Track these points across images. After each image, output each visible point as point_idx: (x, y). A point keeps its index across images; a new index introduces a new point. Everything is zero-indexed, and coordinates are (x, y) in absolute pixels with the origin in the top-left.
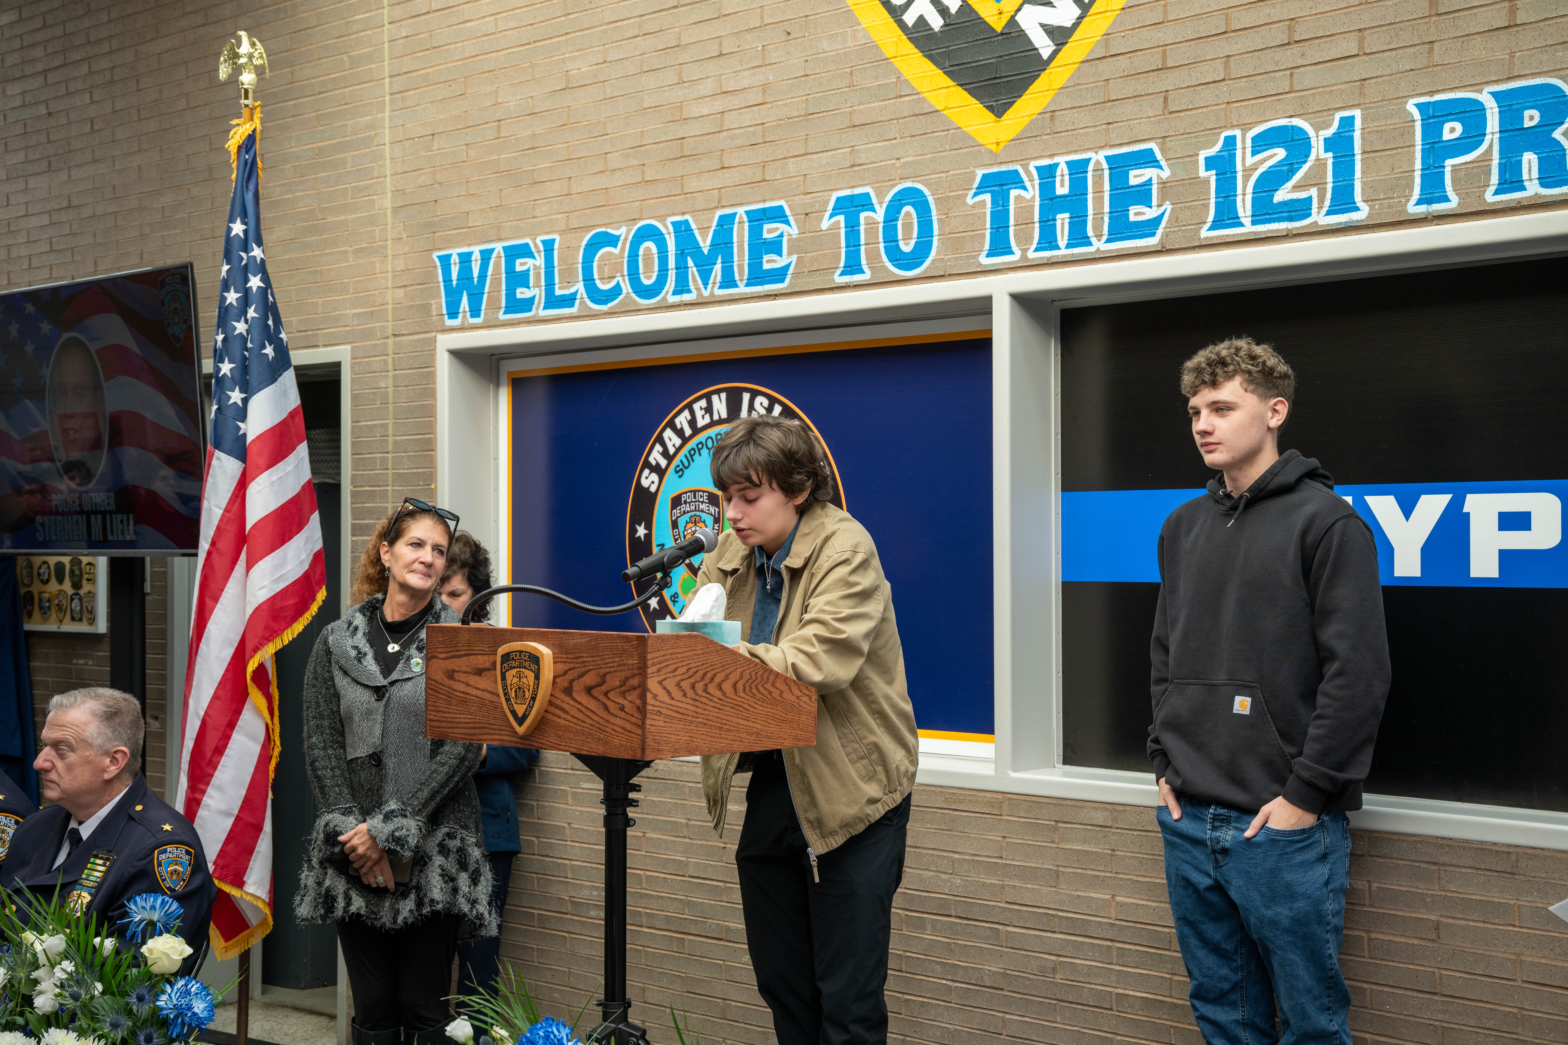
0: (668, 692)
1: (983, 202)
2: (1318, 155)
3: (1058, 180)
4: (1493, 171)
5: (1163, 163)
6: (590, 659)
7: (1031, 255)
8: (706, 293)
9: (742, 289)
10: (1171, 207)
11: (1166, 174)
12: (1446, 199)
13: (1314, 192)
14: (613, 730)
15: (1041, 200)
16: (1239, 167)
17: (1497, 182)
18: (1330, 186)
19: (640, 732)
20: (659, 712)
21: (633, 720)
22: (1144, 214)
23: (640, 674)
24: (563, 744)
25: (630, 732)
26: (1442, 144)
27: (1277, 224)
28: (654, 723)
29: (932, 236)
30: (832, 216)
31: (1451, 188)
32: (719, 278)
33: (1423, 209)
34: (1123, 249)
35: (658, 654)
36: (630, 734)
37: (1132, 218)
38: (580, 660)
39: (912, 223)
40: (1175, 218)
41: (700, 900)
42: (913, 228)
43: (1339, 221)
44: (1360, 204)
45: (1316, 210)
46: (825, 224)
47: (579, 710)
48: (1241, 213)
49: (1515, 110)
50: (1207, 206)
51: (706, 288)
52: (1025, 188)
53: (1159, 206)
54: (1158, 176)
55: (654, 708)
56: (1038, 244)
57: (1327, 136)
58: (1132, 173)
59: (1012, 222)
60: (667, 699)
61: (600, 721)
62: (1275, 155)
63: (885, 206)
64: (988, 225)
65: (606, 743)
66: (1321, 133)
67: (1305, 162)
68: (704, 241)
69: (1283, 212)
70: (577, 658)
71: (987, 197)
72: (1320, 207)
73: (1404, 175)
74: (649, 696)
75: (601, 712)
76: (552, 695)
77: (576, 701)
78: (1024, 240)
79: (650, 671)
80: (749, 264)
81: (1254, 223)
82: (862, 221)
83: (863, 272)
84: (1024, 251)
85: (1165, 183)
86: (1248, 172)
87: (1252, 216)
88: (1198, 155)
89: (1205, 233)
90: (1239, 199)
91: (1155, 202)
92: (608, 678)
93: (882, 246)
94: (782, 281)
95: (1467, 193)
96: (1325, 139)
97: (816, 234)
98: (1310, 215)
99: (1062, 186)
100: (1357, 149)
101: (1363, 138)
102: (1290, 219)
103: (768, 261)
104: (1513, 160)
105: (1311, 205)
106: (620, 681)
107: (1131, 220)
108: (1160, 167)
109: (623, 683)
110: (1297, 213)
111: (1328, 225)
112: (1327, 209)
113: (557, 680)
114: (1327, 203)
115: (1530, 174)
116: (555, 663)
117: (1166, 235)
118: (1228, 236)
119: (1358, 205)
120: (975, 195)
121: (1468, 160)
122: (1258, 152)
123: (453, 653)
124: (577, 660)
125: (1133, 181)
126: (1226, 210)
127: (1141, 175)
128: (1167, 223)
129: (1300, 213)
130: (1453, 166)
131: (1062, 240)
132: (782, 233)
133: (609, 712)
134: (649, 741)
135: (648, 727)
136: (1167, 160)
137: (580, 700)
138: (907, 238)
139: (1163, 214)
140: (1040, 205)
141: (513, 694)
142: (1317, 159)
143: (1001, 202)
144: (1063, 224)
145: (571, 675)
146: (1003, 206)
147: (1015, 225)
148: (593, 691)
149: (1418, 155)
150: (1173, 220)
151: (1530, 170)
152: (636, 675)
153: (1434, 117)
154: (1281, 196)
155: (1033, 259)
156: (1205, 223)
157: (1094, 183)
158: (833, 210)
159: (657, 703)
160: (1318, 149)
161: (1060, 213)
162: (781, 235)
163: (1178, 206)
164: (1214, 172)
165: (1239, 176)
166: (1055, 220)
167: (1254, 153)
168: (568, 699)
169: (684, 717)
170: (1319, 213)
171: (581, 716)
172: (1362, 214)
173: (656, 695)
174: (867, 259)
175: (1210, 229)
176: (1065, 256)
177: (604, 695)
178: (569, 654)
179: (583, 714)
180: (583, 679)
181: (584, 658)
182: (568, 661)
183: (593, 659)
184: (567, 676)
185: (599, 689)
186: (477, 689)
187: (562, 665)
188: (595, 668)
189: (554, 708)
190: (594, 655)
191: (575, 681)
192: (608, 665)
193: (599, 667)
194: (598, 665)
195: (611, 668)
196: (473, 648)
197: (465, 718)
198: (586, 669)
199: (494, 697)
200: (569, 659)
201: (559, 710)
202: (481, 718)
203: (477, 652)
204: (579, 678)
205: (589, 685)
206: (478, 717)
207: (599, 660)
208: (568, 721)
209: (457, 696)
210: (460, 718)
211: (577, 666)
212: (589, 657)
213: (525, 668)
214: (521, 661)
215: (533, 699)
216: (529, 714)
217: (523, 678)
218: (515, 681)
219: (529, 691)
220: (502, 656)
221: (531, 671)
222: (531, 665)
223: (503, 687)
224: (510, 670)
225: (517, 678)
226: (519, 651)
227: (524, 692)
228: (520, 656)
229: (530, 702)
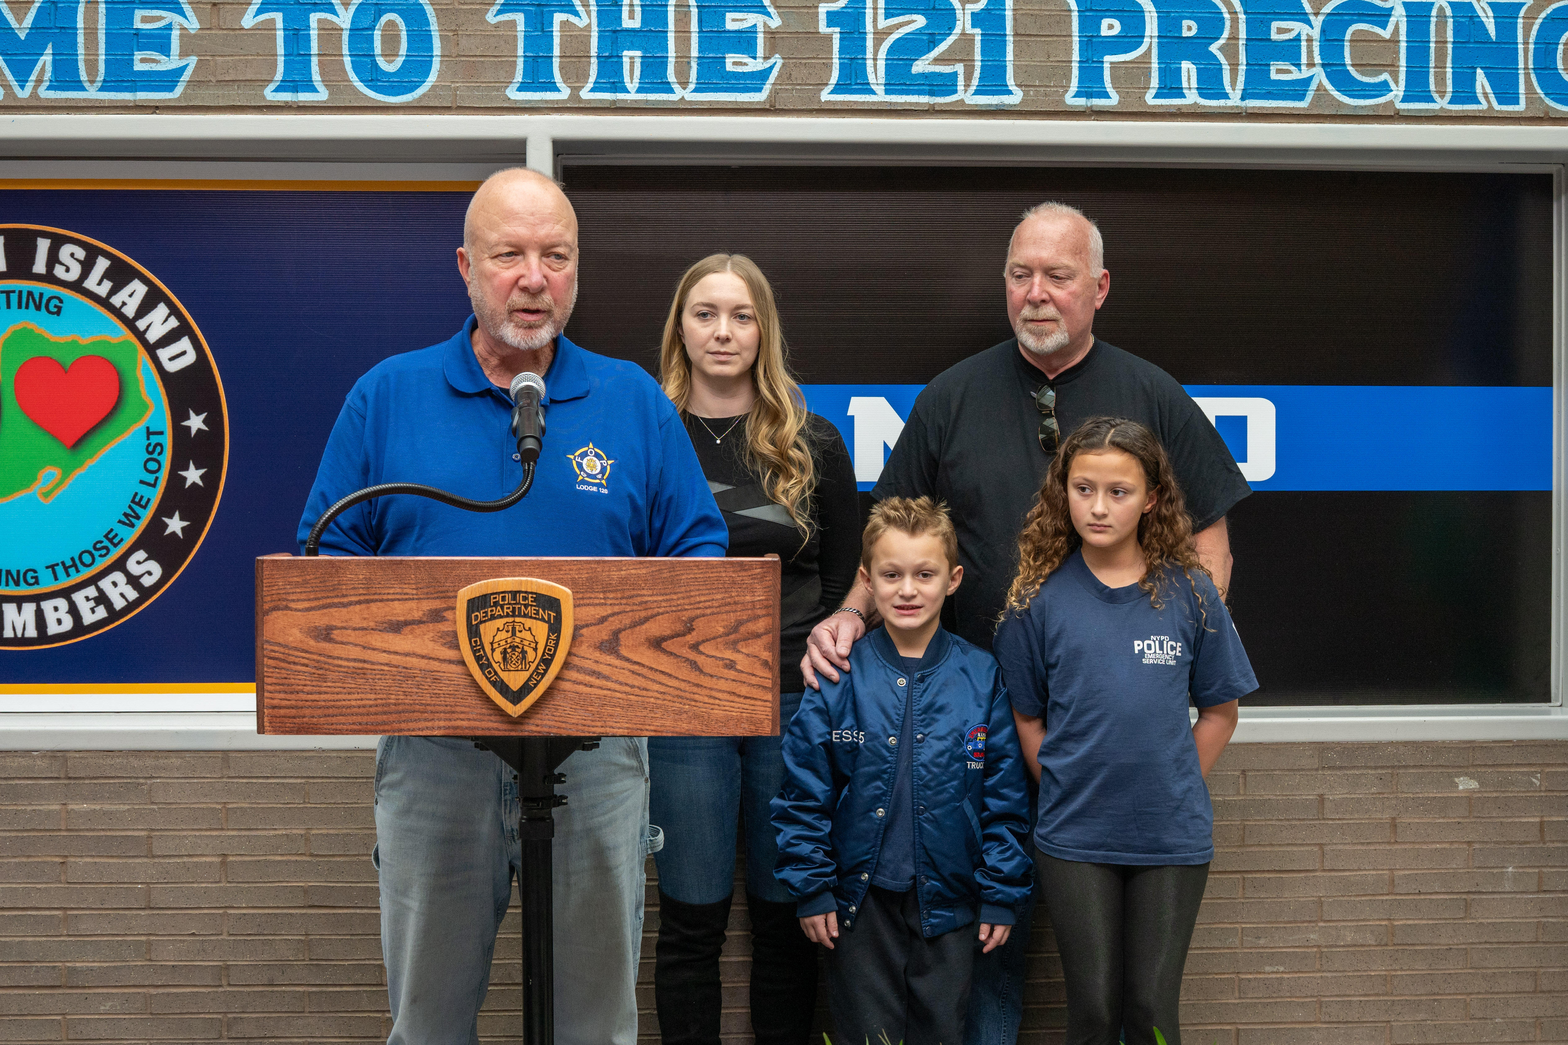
1: (513, 24)
2: (964, 29)
3: (625, 10)
4: (1153, 74)
5: (771, 10)
6: (660, 598)
7: (586, 94)
8: (23, 94)
9: (92, 94)
10: (782, 61)
11: (775, 22)
12: (1106, 95)
13: (960, 68)
14: (711, 696)
15: (600, 32)
16: (869, 28)
17: (1157, 86)
18: (978, 64)
21: (756, 680)
22: (746, 64)
23: (768, 615)
25: (747, 698)
26: (1100, 40)
27: (916, 96)
29: (432, 56)
30: (259, 12)
31: (1110, 85)
32: (48, 75)
33: (1082, 102)
34: (718, 102)
36: (748, 701)
37: (729, 67)
38: (638, 600)
39: (398, 36)
40: (785, 75)
41: (17, 939)
42: (399, 42)
43: (989, 102)
44: (1012, 87)
45: (963, 88)
46: (249, 21)
47: (633, 672)
48: (871, 78)
49: (1173, 18)
50: (829, 66)
51: (22, 87)
52: (576, 14)
53: (766, 58)
54: (765, 24)
56: (595, 83)
57: (975, 11)
58: (729, 16)
59: (556, 52)
61: (682, 685)
62: (914, 21)
63: (352, 9)
64: (520, 52)
65: (695, 717)
66: (968, 6)
67: (950, 34)
68: (20, 21)
69: (923, 84)
70: (631, 597)
71: (519, 18)
72: (967, 86)
73: (1061, 64)
76: (571, 654)
77: (628, 660)
78: (575, 76)
80: (106, 61)
81: (887, 92)
82: (313, 23)
83: (315, 90)
84: (575, 90)
85: (773, 33)
86: (880, 36)
87: (886, 85)
88: (817, 7)
89: (826, 96)
90: (870, 63)
91: (760, 52)
92: (699, 623)
93: (347, 60)
94: (171, 89)
95: (1128, 92)
96: (972, 14)
97: (231, 33)
98: (955, 92)
99: (632, 16)
100: (1009, 30)
101: (1015, 19)
102: (932, 93)
103: (143, 61)
104: (1173, 66)
105: (956, 81)
106: (725, 627)
107: (728, 69)
108: (768, 14)
109: (735, 629)
110: (940, 88)
111: (977, 105)
112: (975, 88)
113: (584, 631)
114: (975, 82)
115: (1189, 83)
116: (576, 606)
117: (774, 93)
118: (855, 102)
119: (1010, 88)
120: (499, 12)
121: (1127, 60)
122: (893, 16)
123: (329, 601)
124: (630, 601)
125: (730, 26)
126: (853, 75)
127: (741, 20)
128: (777, 79)
129: (944, 88)
130: (1111, 63)
131: (632, 81)
132: (171, 24)
133: (701, 671)
136: (776, 7)
137: (636, 659)
138: (390, 53)
139: (771, 68)
140: (599, 37)
141: (498, 656)
142: (963, 34)
143: (539, 26)
144: (632, 64)
145: (615, 623)
146: (543, 31)
147: (560, 57)
148: (664, 645)
149: (1076, 47)
150: (785, 77)
151: (1189, 79)
152: (760, 617)
153: (1091, 10)
154: (920, 66)
155: (589, 101)
156: (827, 84)
157: (677, 20)
158: (262, 4)
160: (964, 23)
161: (628, 50)
162: (169, 27)
163: (791, 61)
164: (838, 29)
165: (870, 38)
166: (622, 57)
167: (887, 16)
168: (609, 659)
170: (966, 91)
171: (638, 682)
172: (1015, 98)
174: (322, 74)
175: (832, 92)
176: (636, 101)
177: (690, 648)
178: (610, 591)
179: (644, 677)
180: (644, 627)
181: (644, 595)
182: (609, 602)
183: (668, 597)
184: (606, 624)
185: (679, 639)
186: (396, 653)
187: (598, 608)
188: (668, 609)
189: (578, 671)
190: (668, 591)
191: (624, 630)
192: (701, 605)
193: (679, 608)
194: (678, 605)
195: (706, 608)
196: (378, 592)
197: (362, 700)
198: (650, 613)
199: (432, 662)
200: (613, 598)
201: (589, 674)
202: (402, 697)
203: (390, 597)
204: (635, 626)
205: (658, 634)
206: (393, 697)
207: (678, 599)
208: (609, 690)
209: (340, 666)
210: (349, 700)
211: (628, 608)
212: (657, 595)
213: (525, 616)
214: (517, 606)
215: (547, 662)
216: (536, 685)
217: (520, 631)
218: (503, 635)
219: (535, 649)
220: (469, 601)
221: (543, 620)
222: (541, 611)
223: (472, 647)
224: (490, 620)
225: (507, 631)
226: (510, 592)
227: (524, 652)
228: (514, 598)
229: (539, 665)
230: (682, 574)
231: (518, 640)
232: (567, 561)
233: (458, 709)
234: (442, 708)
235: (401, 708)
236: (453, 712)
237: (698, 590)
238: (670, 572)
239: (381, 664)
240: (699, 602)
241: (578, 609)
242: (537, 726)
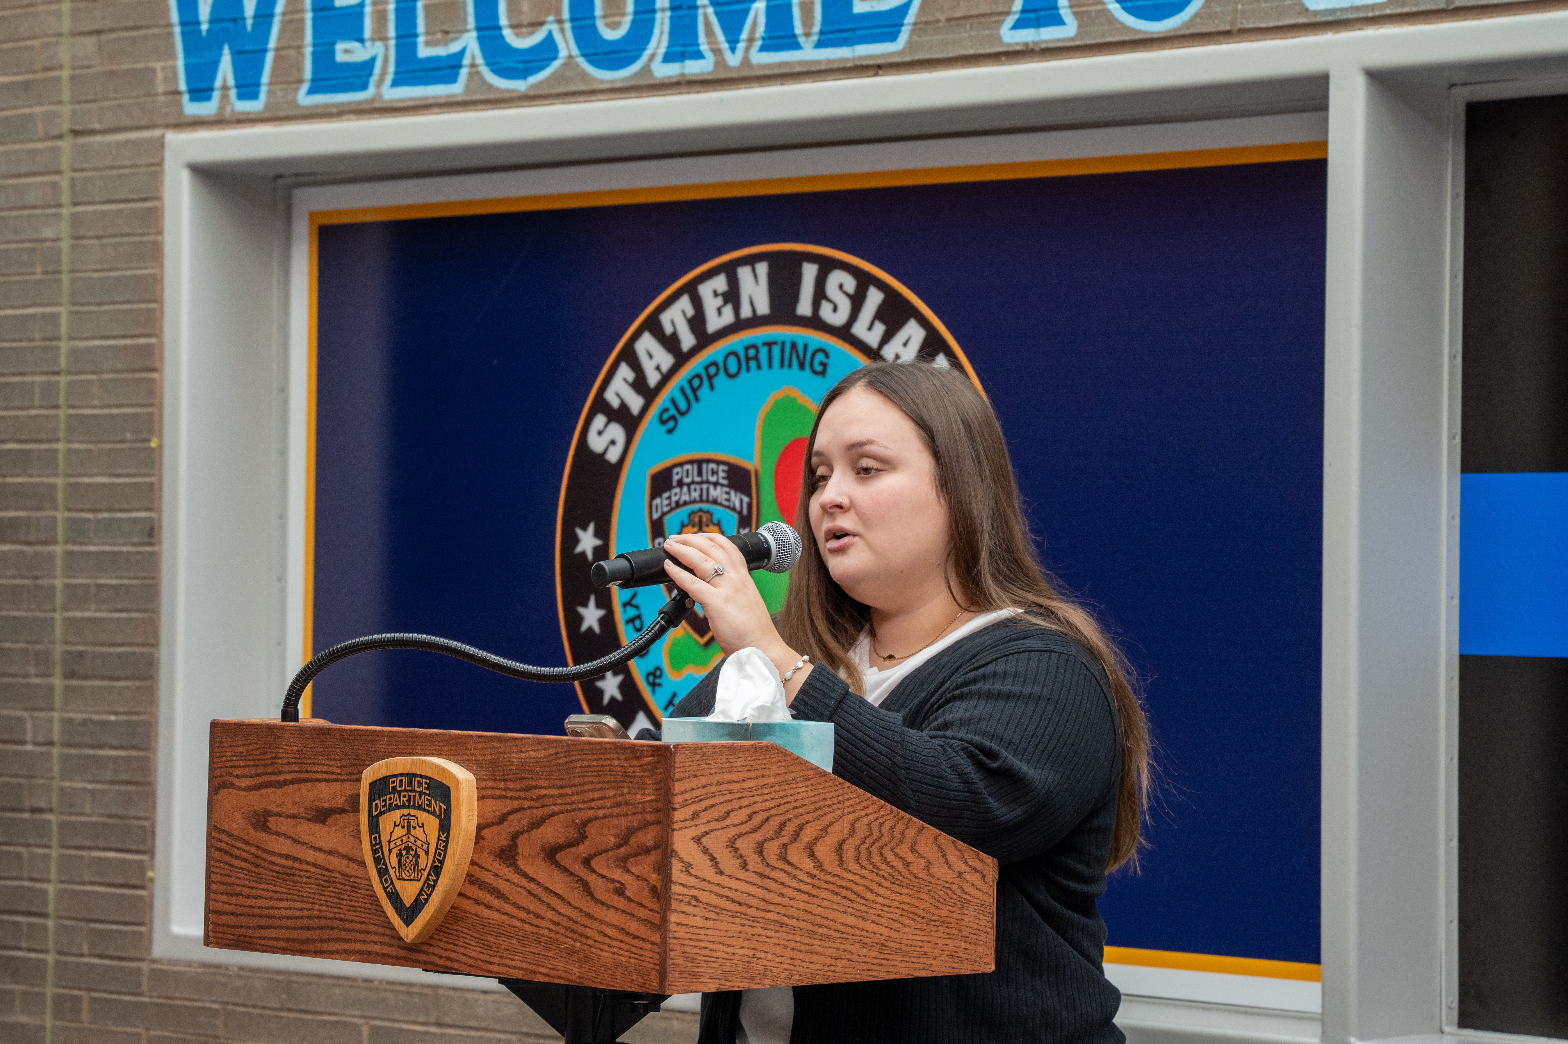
0: (713, 859)
6: (555, 792)
14: (601, 932)
19: (656, 938)
20: (695, 898)
21: (643, 913)
23: (658, 822)
24: (496, 960)
25: (635, 937)
28: (683, 919)
35: (694, 783)
36: (636, 942)
38: (535, 793)
47: (531, 893)
55: (685, 891)
60: (709, 873)
61: (574, 914)
65: (586, 959)
70: (529, 789)
74: (676, 866)
75: (577, 898)
76: (473, 863)
77: (524, 875)
79: (678, 815)
92: (591, 829)
106: (616, 836)
109: (624, 840)
113: (485, 833)
116: (480, 798)
123: (268, 776)
124: (530, 794)
133: (594, 898)
134: (675, 956)
135: (673, 927)
137: (532, 874)
141: (394, 861)
145: (514, 823)
148: (559, 857)
152: (650, 824)
159: (692, 881)
168: (507, 872)
169: (743, 909)
171: (533, 906)
173: (690, 865)
177: (583, 863)
178: (510, 780)
179: (539, 899)
180: (540, 830)
181: (541, 788)
182: (510, 794)
183: (563, 791)
184: (506, 823)
185: (572, 849)
186: (320, 850)
187: (499, 802)
188: (563, 808)
189: (480, 887)
190: (564, 783)
191: (522, 833)
192: (593, 804)
193: (574, 806)
194: (573, 803)
195: (599, 808)
196: (309, 769)
197: (290, 909)
198: (547, 811)
199: (352, 864)
200: (511, 790)
201: (489, 892)
202: (325, 908)
203: (318, 776)
204: (532, 829)
205: (552, 841)
206: (317, 907)
207: (573, 794)
208: (507, 914)
209: (273, 863)
210: (280, 908)
211: (526, 804)
212: (553, 787)
213: (420, 808)
214: (412, 794)
215: (437, 870)
216: (427, 900)
217: (414, 828)
218: (399, 832)
219: (427, 853)
220: (371, 784)
221: (433, 813)
222: (433, 802)
223: (372, 846)
224: (390, 810)
225: (403, 827)
226: (407, 775)
227: (417, 856)
228: (410, 784)
229: (429, 874)
230: (577, 761)
231: (412, 839)
232: (472, 736)
233: (372, 928)
234: (358, 927)
235: (323, 922)
236: (368, 932)
237: (592, 783)
238: (566, 757)
239: (308, 863)
240: (593, 800)
241: (481, 802)
242: (441, 957)
